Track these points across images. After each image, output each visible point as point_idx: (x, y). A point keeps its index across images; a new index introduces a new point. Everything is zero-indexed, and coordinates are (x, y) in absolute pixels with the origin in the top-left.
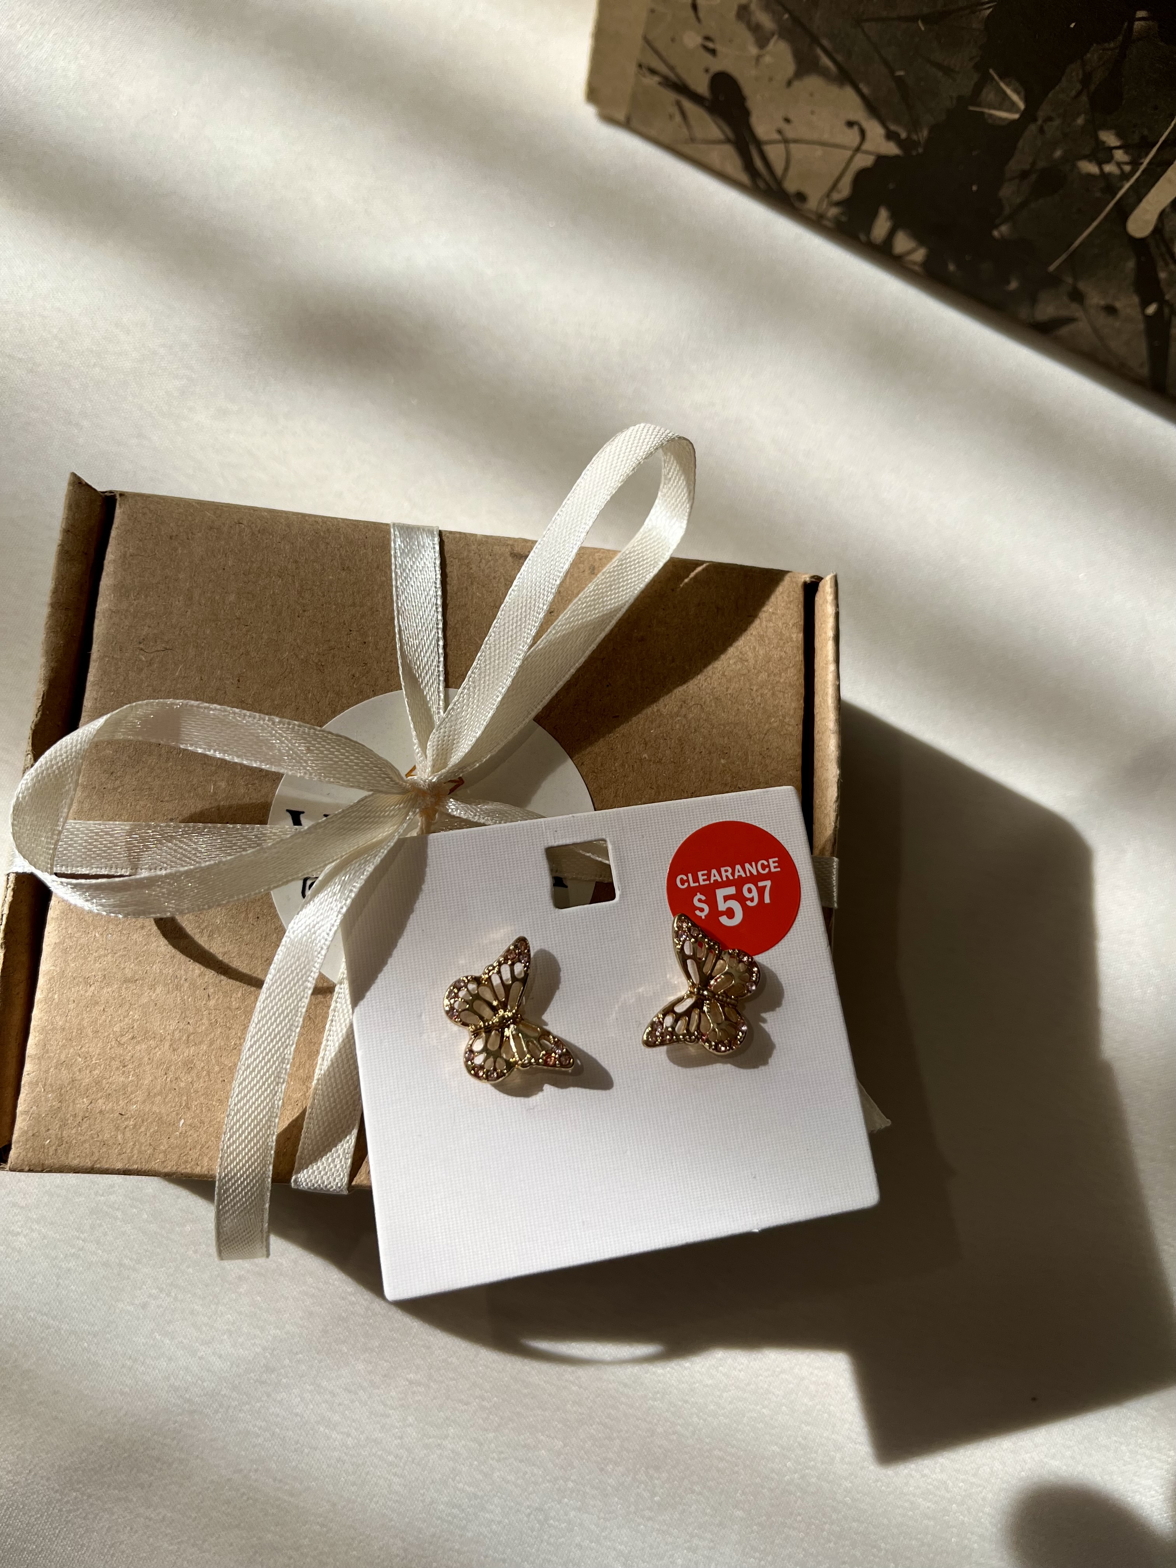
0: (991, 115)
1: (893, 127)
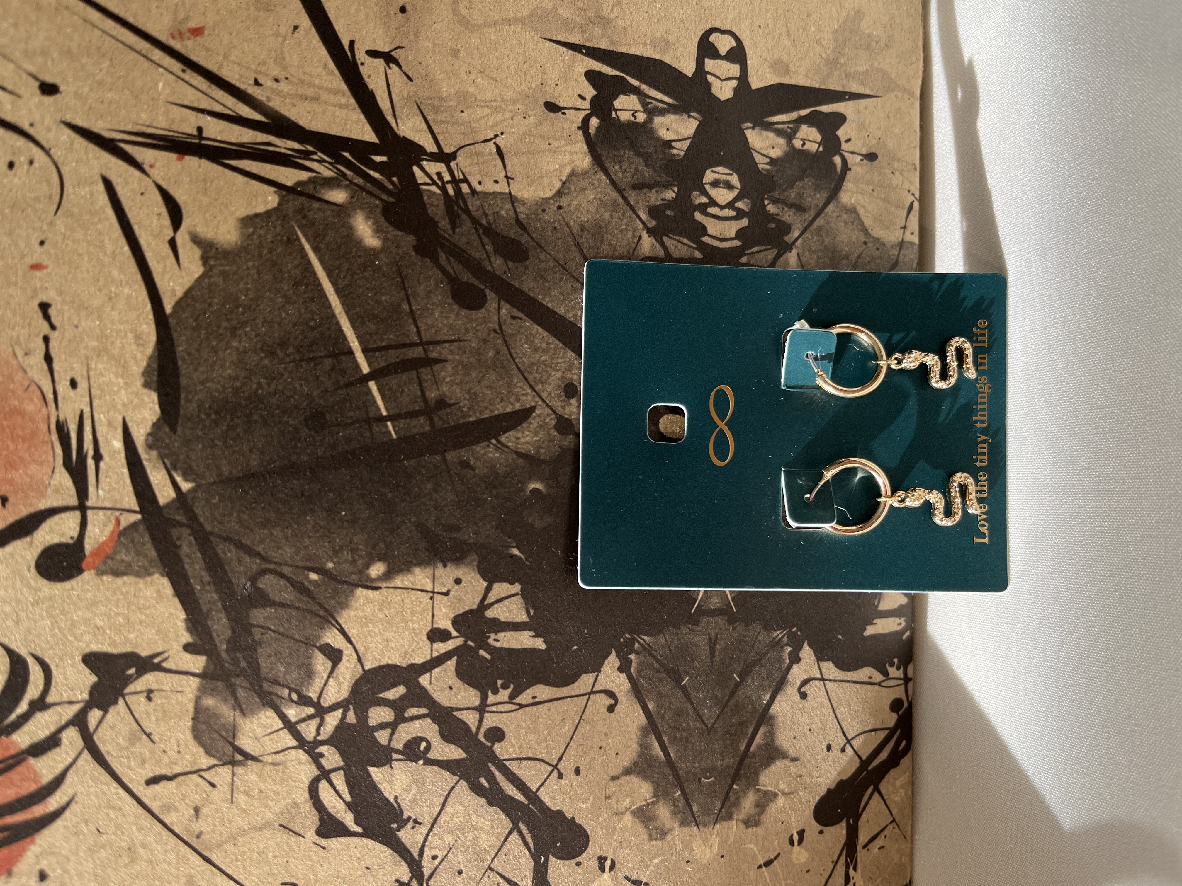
0: (731, 593)
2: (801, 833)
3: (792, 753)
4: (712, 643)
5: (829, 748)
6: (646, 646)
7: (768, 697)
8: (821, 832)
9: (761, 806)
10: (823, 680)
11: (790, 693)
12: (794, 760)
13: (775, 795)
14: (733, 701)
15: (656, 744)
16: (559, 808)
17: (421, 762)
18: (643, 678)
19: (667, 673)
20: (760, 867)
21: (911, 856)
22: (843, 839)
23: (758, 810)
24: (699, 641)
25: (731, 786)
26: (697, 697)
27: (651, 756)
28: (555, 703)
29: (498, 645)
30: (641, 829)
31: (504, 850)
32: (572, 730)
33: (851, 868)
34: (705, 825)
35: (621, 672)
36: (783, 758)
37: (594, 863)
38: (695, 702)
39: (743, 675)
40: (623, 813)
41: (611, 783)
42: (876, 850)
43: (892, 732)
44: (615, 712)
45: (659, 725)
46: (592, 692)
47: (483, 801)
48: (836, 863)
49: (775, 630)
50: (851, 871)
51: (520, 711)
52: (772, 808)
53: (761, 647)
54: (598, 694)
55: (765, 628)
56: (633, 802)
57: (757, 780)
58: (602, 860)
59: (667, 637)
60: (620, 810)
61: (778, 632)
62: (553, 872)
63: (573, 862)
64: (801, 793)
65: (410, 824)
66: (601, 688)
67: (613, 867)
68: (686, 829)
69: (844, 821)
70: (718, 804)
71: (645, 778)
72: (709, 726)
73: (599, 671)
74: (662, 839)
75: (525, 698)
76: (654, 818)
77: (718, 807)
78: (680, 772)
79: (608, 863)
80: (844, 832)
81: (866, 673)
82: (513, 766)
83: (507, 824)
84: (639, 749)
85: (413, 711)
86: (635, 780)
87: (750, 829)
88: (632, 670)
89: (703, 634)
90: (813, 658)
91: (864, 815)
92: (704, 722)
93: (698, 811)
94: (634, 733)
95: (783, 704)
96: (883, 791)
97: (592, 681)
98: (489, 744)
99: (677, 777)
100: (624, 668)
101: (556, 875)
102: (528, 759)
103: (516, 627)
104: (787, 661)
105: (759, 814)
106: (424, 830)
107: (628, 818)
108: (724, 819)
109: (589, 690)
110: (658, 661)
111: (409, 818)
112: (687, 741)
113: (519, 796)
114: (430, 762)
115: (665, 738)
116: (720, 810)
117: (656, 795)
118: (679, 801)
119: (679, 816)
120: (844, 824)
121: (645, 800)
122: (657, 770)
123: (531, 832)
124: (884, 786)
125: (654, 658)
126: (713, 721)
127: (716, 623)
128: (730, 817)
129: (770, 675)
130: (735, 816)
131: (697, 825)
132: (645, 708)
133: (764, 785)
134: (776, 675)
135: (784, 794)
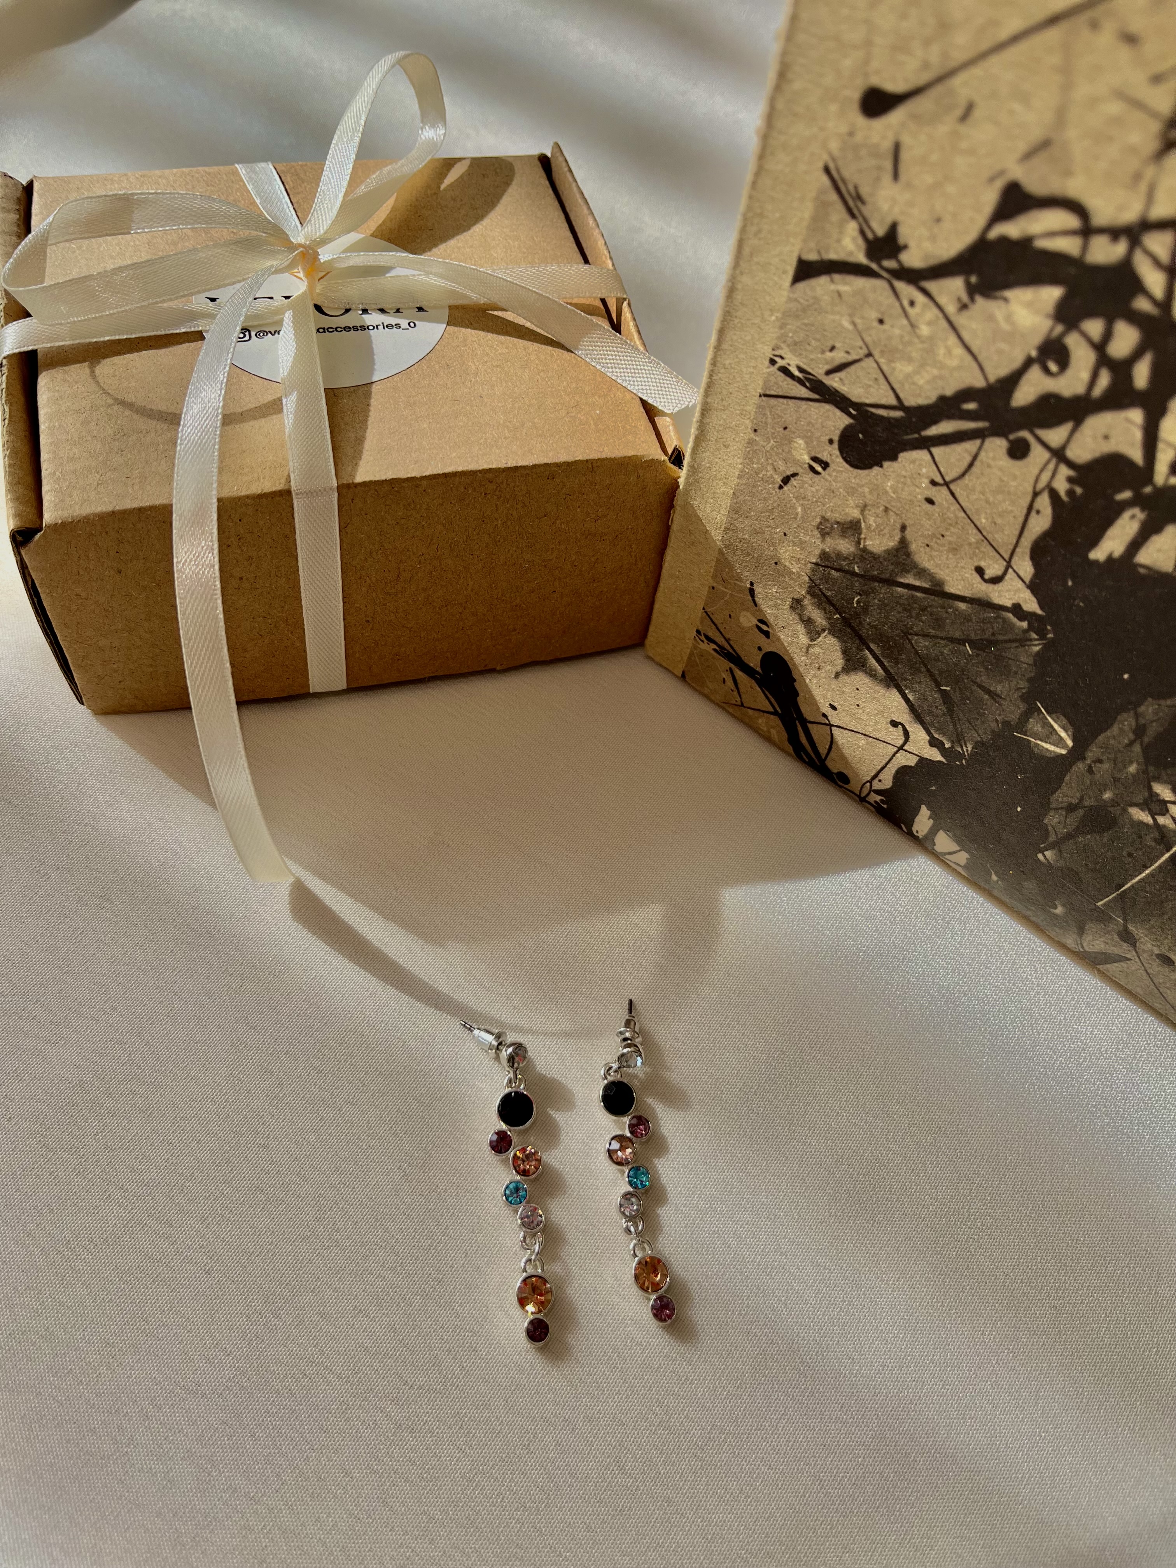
0: (1038, 745)
2: (767, 634)
3: (843, 678)
4: (994, 695)
5: (834, 708)
6: (1028, 643)
7: (911, 698)
8: (760, 649)
9: (808, 622)
10: (901, 748)
11: (904, 716)
12: (837, 675)
13: (813, 639)
14: (923, 669)
15: (917, 583)
16: (900, 459)
17: (1034, 353)
18: (996, 618)
19: (987, 640)
20: (752, 585)
21: (707, 697)
22: (745, 659)
23: (806, 618)
24: (1004, 687)
25: (840, 614)
26: (945, 646)
27: (908, 572)
28: (1018, 527)
29: (1127, 515)
30: (838, 517)
31: (882, 380)
32: (978, 524)
33: (717, 648)
34: (813, 570)
35: (1014, 605)
36: (843, 668)
37: (825, 457)
38: (943, 642)
39: (945, 695)
40: (862, 511)
41: (899, 522)
42: (724, 676)
43: (823, 761)
44: (974, 572)
45: (936, 598)
46: (1009, 566)
47: (949, 392)
48: (728, 640)
49: (973, 748)
50: (715, 647)
51: (1030, 490)
52: (801, 629)
53: (963, 726)
54: (1003, 569)
55: (982, 743)
56: (869, 527)
57: (833, 635)
58: (825, 465)
59: (1026, 665)
60: (867, 512)
61: (969, 749)
62: (834, 414)
63: (836, 438)
64: (803, 658)
65: (965, 298)
66: (1007, 577)
67: (812, 469)
68: (817, 553)
69: (760, 671)
70: (829, 593)
71: (888, 552)
72: (910, 637)
73: (1028, 587)
74: (818, 528)
75: (1044, 503)
76: (843, 534)
77: (825, 592)
78: (876, 584)
79: (819, 468)
80: (751, 665)
81: (886, 781)
82: (971, 446)
83: (911, 401)
84: (922, 566)
85: (1104, 380)
86: (892, 544)
87: (790, 600)
88: (1010, 615)
89: (1008, 695)
90: (926, 756)
91: (758, 689)
92: (916, 635)
93: (829, 574)
94: (941, 574)
95: (896, 704)
96: (772, 717)
97: (1021, 574)
98: (1012, 437)
99: (875, 579)
100: (1017, 609)
101: (830, 413)
102: (971, 465)
103: (1136, 545)
104: (936, 736)
105: (801, 616)
106: (951, 309)
107: (856, 514)
108: (811, 588)
109: (1013, 563)
110: (1006, 641)
111: (972, 300)
112: (905, 609)
113: (933, 431)
114: (1028, 363)
115: (919, 594)
116: (820, 590)
117: (865, 550)
118: (848, 564)
119: (834, 556)
120: (758, 669)
121: (865, 539)
122: (891, 567)
123: (888, 419)
124: (775, 720)
125: (1010, 641)
126: (913, 642)
127: (1013, 712)
128: (810, 593)
129: (930, 713)
130: (808, 597)
131: (816, 564)
132: (962, 599)
133: (825, 637)
134: (928, 719)
135: (809, 647)
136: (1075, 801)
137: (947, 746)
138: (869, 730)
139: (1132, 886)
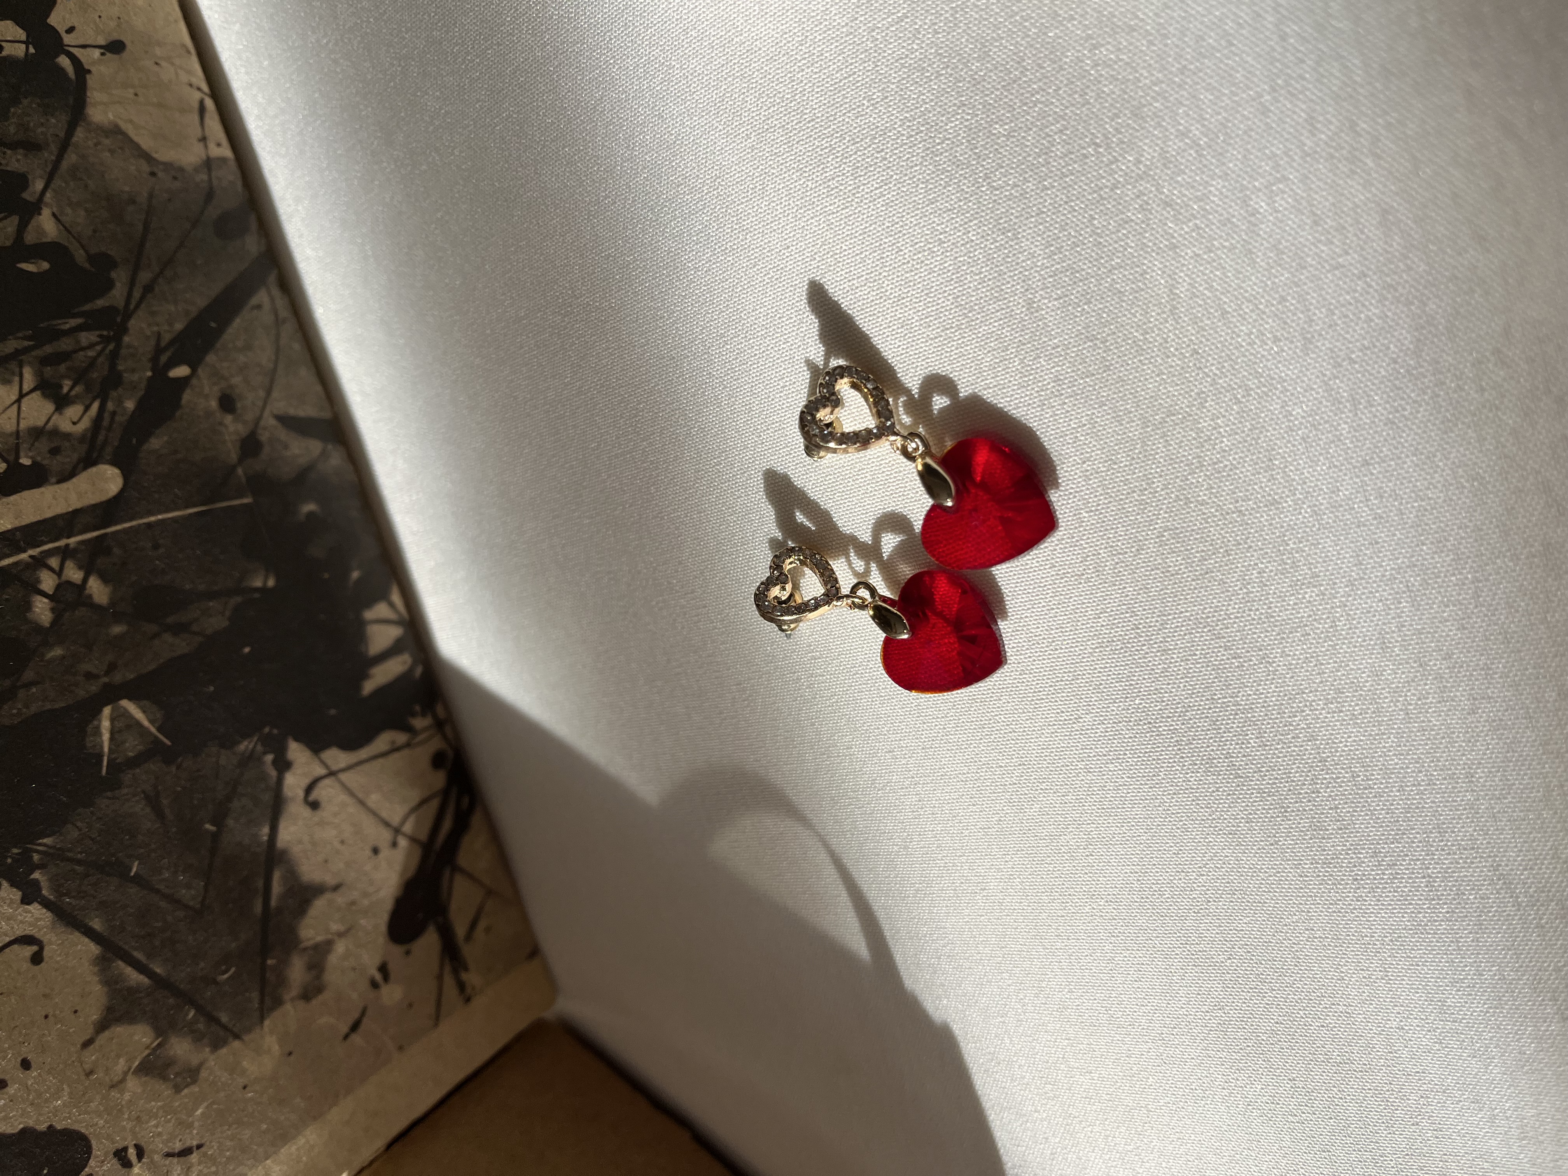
0: (152, 722)
1: (274, 773)
2: (383, 969)
3: (331, 882)
4: (154, 801)
5: (376, 851)
6: (51, 851)
7: (266, 830)
8: (408, 953)
9: (316, 966)
10: (332, 774)
11: (295, 810)
12: (336, 888)
13: (329, 943)
14: (218, 860)
15: (129, 971)
18: (67, 894)
19: (102, 872)
20: (346, 1037)
21: (524, 919)
22: (437, 946)
23: (315, 972)
24: (131, 807)
25: (264, 964)
26: (162, 881)
27: (128, 989)
30: (159, 1085)
33: (461, 971)
34: (249, 1030)
35: (28, 903)
36: (321, 894)
37: (111, 1164)
38: (161, 887)
39: (219, 820)
40: (121, 1082)
41: (86, 1053)
42: (482, 935)
43: (445, 794)
44: (46, 960)
45: (121, 944)
48: (440, 977)
49: (239, 743)
50: (463, 975)
52: (333, 959)
53: (229, 773)
55: (223, 746)
56: (130, 1060)
57: (297, 937)
58: (120, 1153)
59: (79, 824)
60: (115, 1079)
61: (246, 743)
64: (363, 922)
67: (141, 1153)
68: (224, 1051)
69: (430, 924)
70: (255, 995)
71: (133, 1022)
72: (198, 906)
74: (194, 1081)
76: (170, 1063)
77: (257, 998)
78: (182, 986)
79: (132, 1152)
80: (435, 936)
81: (385, 739)
84: (105, 989)
86: (119, 1030)
87: (314, 1002)
88: (45, 892)
89: (134, 796)
90: (309, 754)
91: (452, 905)
92: (188, 907)
93: (232, 1019)
94: (88, 972)
95: (292, 828)
96: (464, 865)
99: (179, 994)
100: (30, 896)
105: (318, 977)
107: (132, 1082)
108: (272, 1009)
110: (79, 862)
112: (175, 942)
115: (139, 955)
116: (262, 1003)
117: (160, 1032)
118: (198, 1023)
119: (206, 1041)
120: (431, 928)
121: (147, 1048)
122: (145, 1001)
124: (463, 859)
125: (74, 860)
126: (200, 898)
127: (148, 772)
128: (278, 1002)
129: (257, 802)
130: (287, 997)
131: (237, 1037)
132: (89, 933)
133: (308, 940)
134: (267, 797)
135: (341, 935)
136: (168, 637)
137: (269, 758)
138: (353, 808)
139: (187, 507)
